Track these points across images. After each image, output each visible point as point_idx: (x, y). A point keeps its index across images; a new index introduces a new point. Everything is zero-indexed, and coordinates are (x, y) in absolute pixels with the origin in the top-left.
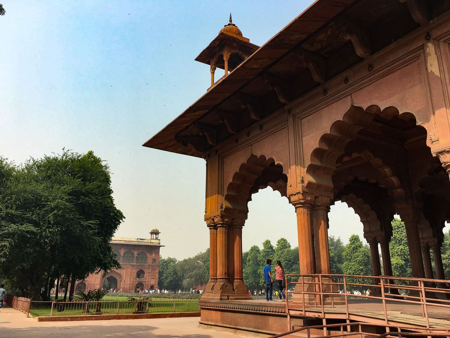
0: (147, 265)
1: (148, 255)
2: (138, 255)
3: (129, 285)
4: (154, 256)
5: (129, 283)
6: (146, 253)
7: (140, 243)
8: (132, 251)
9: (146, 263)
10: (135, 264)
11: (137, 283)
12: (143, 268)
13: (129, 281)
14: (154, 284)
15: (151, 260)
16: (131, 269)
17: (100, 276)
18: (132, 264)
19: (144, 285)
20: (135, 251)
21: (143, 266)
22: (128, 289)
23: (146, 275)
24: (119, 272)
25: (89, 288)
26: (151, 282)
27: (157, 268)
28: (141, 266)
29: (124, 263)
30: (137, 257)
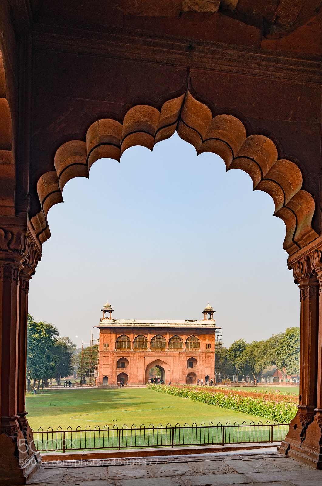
1: (201, 340)
2: (187, 340)
3: (178, 376)
4: (208, 340)
5: (178, 373)
6: (198, 337)
7: (189, 325)
8: (180, 336)
9: (199, 349)
11: (188, 373)
12: (194, 355)
13: (178, 371)
14: (210, 374)
15: (205, 345)
16: (180, 357)
17: (143, 365)
18: (181, 351)
19: (197, 375)
20: (183, 336)
21: (195, 353)
22: (178, 379)
23: (199, 363)
24: (165, 361)
25: (131, 379)
26: (206, 372)
27: (213, 355)
28: (192, 353)
29: (171, 350)
30: (186, 342)
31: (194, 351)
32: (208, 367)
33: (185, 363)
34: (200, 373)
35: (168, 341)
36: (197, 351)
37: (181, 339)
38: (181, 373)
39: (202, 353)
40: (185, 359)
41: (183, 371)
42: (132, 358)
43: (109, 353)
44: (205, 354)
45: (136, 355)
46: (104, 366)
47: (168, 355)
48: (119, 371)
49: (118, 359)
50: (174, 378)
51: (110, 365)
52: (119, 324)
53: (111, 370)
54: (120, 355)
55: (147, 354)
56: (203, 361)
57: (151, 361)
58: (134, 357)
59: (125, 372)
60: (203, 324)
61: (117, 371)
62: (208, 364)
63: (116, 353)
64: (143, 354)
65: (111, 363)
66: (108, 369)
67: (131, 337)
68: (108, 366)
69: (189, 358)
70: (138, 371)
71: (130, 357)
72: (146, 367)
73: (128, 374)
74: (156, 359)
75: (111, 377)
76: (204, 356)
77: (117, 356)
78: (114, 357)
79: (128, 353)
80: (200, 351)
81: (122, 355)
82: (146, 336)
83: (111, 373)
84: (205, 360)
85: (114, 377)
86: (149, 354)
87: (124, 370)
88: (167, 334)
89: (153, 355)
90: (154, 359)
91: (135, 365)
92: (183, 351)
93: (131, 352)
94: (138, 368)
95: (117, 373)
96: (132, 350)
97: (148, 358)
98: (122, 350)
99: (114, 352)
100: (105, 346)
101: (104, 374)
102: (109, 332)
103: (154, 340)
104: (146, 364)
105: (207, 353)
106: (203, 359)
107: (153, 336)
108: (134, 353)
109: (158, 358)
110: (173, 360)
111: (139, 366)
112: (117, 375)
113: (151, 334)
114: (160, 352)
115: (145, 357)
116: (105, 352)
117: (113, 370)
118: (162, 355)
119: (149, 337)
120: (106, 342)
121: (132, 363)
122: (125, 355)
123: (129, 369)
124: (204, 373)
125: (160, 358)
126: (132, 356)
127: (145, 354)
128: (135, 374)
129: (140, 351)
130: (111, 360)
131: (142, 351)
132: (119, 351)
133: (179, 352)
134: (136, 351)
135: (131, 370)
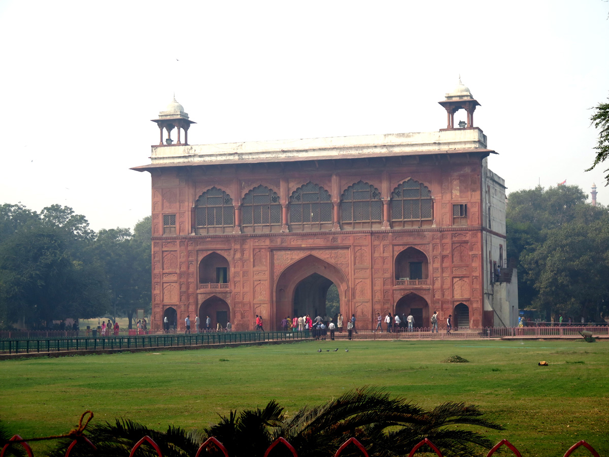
0: (432, 230)
1: (436, 192)
2: (394, 193)
3: (369, 305)
4: (456, 191)
5: (368, 295)
6: (426, 184)
7: (397, 149)
8: (371, 183)
9: (431, 222)
10: (385, 227)
11: (398, 296)
12: (417, 241)
13: (369, 291)
14: (468, 300)
15: (448, 209)
16: (373, 248)
17: (267, 276)
18: (376, 228)
19: (429, 302)
20: (381, 182)
21: (419, 233)
22: (370, 317)
23: (433, 266)
24: (332, 261)
25: (239, 317)
26: (455, 293)
27: (474, 240)
28: (410, 233)
29: (348, 229)
30: (391, 200)
31: (416, 227)
32: (461, 278)
33: (390, 266)
34: (438, 296)
35: (335, 199)
36: (425, 227)
37: (376, 193)
38: (378, 297)
39: (439, 234)
40: (387, 254)
41: (385, 292)
42: (238, 255)
43: (178, 242)
44: (449, 237)
45: (250, 245)
46: (165, 279)
47: (339, 242)
48: (203, 293)
49: (200, 258)
50: (359, 313)
51: (180, 275)
52: (201, 156)
53: (184, 289)
54: (205, 247)
55: (278, 241)
56: (443, 257)
57: (289, 262)
58: (242, 251)
59: (219, 296)
60: (439, 144)
61: (198, 291)
62: (459, 267)
63: (196, 241)
64: (267, 242)
65: (184, 269)
66: (176, 286)
67: (231, 191)
68: (175, 278)
69: (402, 249)
70: (254, 292)
71: (232, 252)
72: (276, 279)
73: (229, 301)
74: (301, 255)
75: (183, 308)
76: (448, 241)
77: (198, 247)
78: (189, 254)
79: (227, 239)
80: (434, 226)
81: (210, 246)
82: (275, 190)
83: (183, 298)
84: (450, 255)
85: (192, 308)
86: (282, 242)
87: (219, 290)
88: (334, 178)
89: (295, 243)
90: (298, 256)
91: (245, 273)
92: (383, 228)
93: (234, 237)
94: (256, 283)
95: (200, 297)
96: (236, 232)
97: (283, 253)
98: (212, 233)
99: (191, 239)
100: (165, 222)
101: (167, 301)
102: (174, 183)
103: (298, 198)
104: (279, 270)
105: (455, 233)
106: (445, 253)
107: (294, 186)
108: (243, 239)
109: (307, 253)
110: (353, 258)
111: (256, 277)
112: (200, 302)
113: (287, 181)
114: (314, 235)
115: (272, 250)
116: (167, 239)
117: (188, 288)
118: (319, 242)
119: (281, 190)
120: (168, 211)
121: (238, 269)
122: (219, 246)
123: (231, 287)
124: (448, 297)
125: (316, 253)
126: (238, 247)
127: (271, 241)
128: (246, 300)
129: (258, 232)
130: (183, 260)
131: (266, 231)
132: (203, 233)
133: (372, 233)
134: (249, 231)
135: (237, 290)
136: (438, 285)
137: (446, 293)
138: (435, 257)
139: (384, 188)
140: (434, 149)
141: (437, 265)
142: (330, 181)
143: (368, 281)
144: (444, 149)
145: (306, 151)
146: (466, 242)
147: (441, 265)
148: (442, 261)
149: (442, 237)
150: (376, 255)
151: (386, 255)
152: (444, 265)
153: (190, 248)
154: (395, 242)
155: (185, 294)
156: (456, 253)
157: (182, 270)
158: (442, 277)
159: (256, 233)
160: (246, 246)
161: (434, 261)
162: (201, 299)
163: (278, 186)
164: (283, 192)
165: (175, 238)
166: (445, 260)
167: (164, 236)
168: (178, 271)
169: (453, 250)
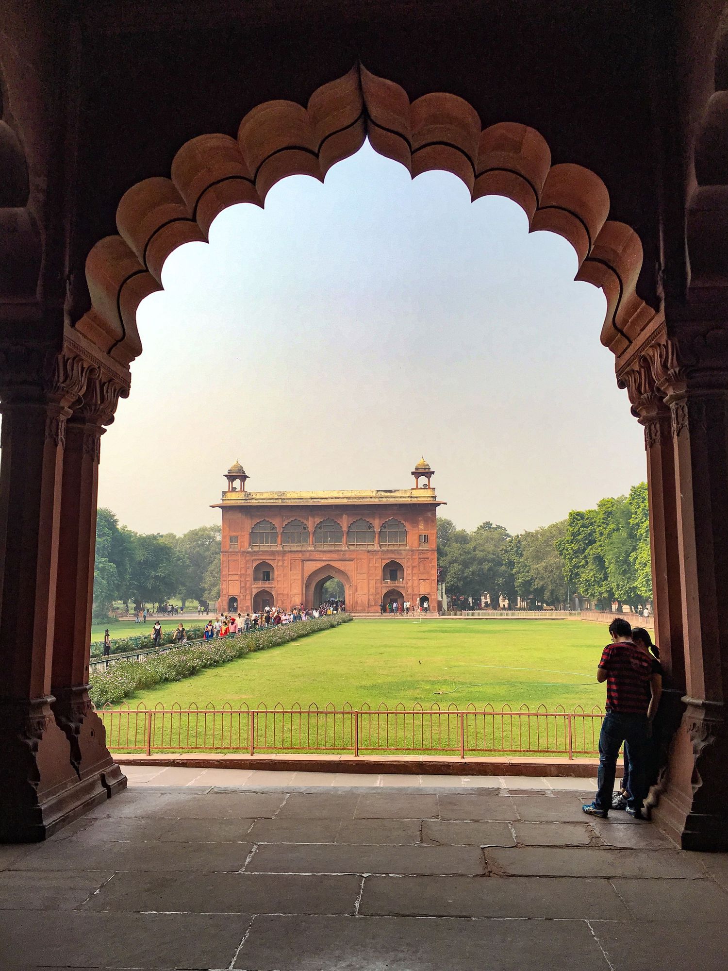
0: (406, 550)
1: (408, 527)
2: (383, 526)
3: (366, 596)
4: (421, 526)
5: (366, 591)
6: (402, 522)
7: (384, 500)
8: (367, 520)
9: (405, 545)
10: (377, 548)
11: (385, 591)
12: (397, 557)
13: (366, 588)
14: (429, 594)
15: (416, 537)
16: (369, 560)
17: (299, 577)
18: (370, 548)
19: (404, 595)
20: (374, 520)
21: (398, 552)
22: (367, 604)
23: (407, 572)
24: (342, 569)
25: (280, 603)
26: (420, 589)
27: (433, 557)
28: (393, 551)
29: (352, 548)
30: (380, 532)
31: (396, 548)
32: (424, 580)
33: (380, 572)
34: (410, 591)
35: (345, 528)
36: (402, 548)
37: (371, 527)
38: (372, 591)
39: (411, 553)
40: (379, 564)
41: (377, 588)
42: (280, 564)
43: (240, 554)
44: (417, 554)
45: (288, 557)
46: (230, 578)
47: (347, 557)
48: (257, 587)
49: (255, 565)
50: (359, 602)
51: (241, 576)
52: (256, 500)
53: (243, 585)
54: (257, 558)
55: (307, 556)
56: (413, 567)
57: (314, 569)
58: (283, 561)
59: (267, 589)
60: (411, 497)
61: (253, 586)
62: (423, 573)
63: (252, 553)
64: (300, 556)
65: (243, 572)
66: (238, 582)
67: (276, 522)
68: (236, 577)
69: (387, 561)
70: (291, 587)
71: (276, 561)
72: (305, 579)
73: (273, 593)
74: (323, 564)
75: (242, 597)
76: (416, 557)
77: (253, 558)
78: (247, 561)
79: (273, 553)
80: (408, 548)
81: (261, 557)
82: (305, 522)
83: (242, 591)
84: (418, 566)
85: (248, 597)
86: (310, 556)
87: (267, 585)
88: (344, 516)
89: (317, 556)
90: (320, 565)
91: (285, 575)
92: (375, 548)
93: (278, 552)
94: (292, 582)
95: (253, 590)
96: (279, 548)
97: (310, 562)
98: (262, 549)
99: (248, 552)
100: (231, 541)
101: (230, 593)
102: (238, 516)
103: (320, 528)
104: (307, 574)
105: (421, 552)
106: (414, 565)
107: (318, 520)
108: (284, 553)
109: (327, 563)
110: (356, 567)
111: (293, 578)
112: (254, 594)
113: (314, 517)
114: (331, 551)
115: (303, 561)
116: (232, 552)
117: (246, 585)
118: (335, 556)
119: (310, 522)
120: (233, 534)
121: (279, 573)
122: (267, 558)
123: (274, 584)
124: (416, 592)
125: (332, 563)
126: (281, 558)
127: (303, 555)
128: (285, 592)
129: (294, 549)
130: (243, 566)
131: (299, 549)
132: (256, 549)
133: (368, 551)
134: (287, 549)
135: (279, 586)
136: (410, 584)
137: (415, 589)
138: (408, 567)
139: (377, 524)
140: (408, 501)
141: (409, 571)
142: (342, 518)
143: (366, 581)
144: (414, 501)
145: (326, 498)
146: (428, 558)
147: (412, 572)
148: (413, 570)
149: (412, 555)
150: (370, 565)
151: (377, 565)
152: (414, 572)
153: (247, 558)
154: (383, 557)
155: (243, 588)
156: (421, 565)
157: (242, 572)
158: (413, 579)
159: (292, 549)
160: (286, 558)
161: (407, 570)
162: (255, 592)
163: (307, 520)
164: (311, 523)
165: (238, 552)
166: (415, 569)
167: (230, 550)
168: (239, 573)
169: (419, 563)
